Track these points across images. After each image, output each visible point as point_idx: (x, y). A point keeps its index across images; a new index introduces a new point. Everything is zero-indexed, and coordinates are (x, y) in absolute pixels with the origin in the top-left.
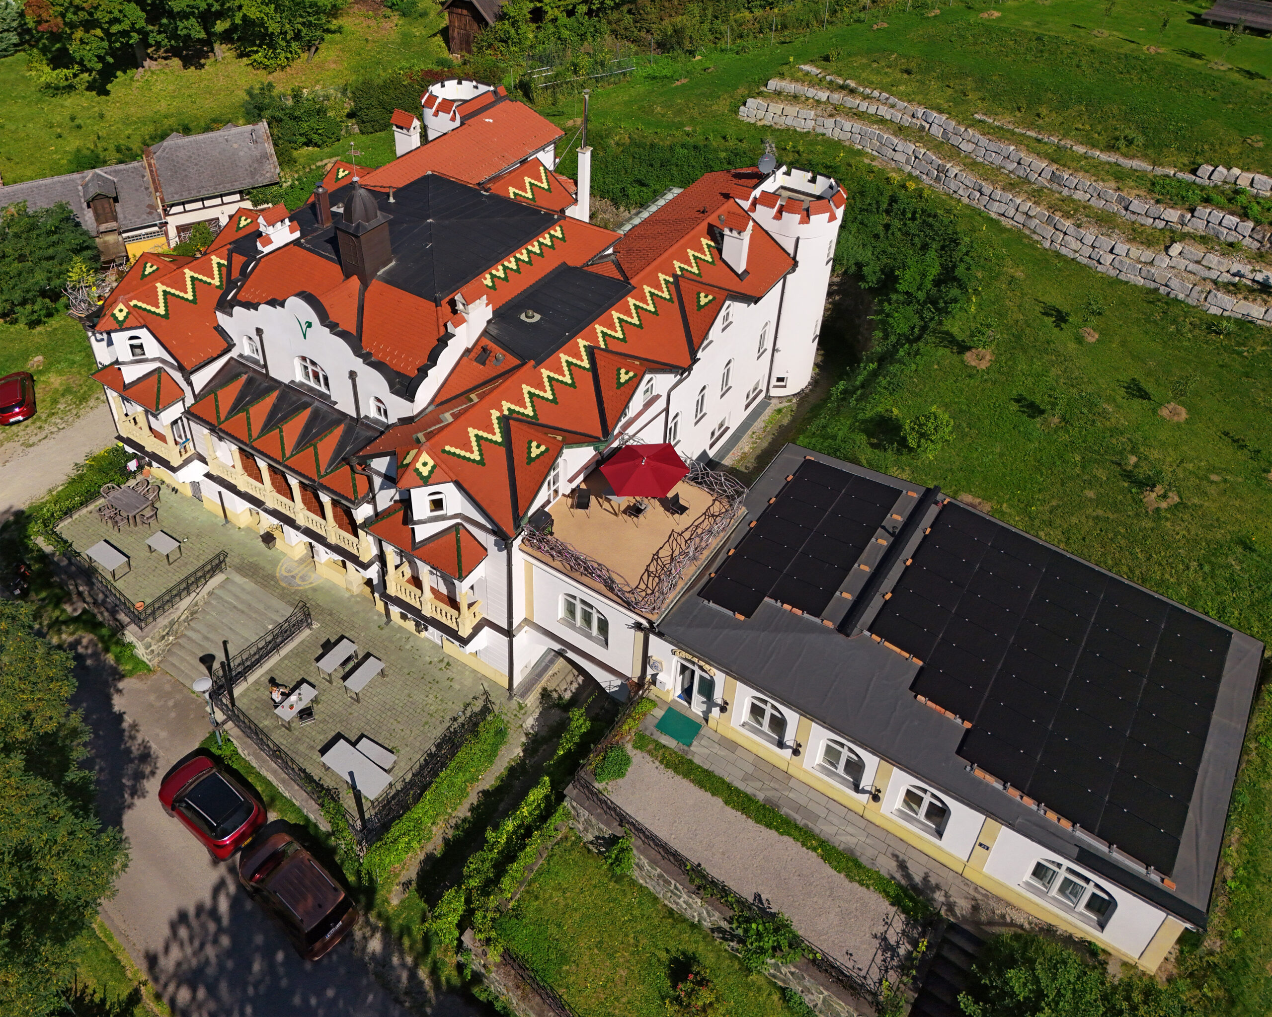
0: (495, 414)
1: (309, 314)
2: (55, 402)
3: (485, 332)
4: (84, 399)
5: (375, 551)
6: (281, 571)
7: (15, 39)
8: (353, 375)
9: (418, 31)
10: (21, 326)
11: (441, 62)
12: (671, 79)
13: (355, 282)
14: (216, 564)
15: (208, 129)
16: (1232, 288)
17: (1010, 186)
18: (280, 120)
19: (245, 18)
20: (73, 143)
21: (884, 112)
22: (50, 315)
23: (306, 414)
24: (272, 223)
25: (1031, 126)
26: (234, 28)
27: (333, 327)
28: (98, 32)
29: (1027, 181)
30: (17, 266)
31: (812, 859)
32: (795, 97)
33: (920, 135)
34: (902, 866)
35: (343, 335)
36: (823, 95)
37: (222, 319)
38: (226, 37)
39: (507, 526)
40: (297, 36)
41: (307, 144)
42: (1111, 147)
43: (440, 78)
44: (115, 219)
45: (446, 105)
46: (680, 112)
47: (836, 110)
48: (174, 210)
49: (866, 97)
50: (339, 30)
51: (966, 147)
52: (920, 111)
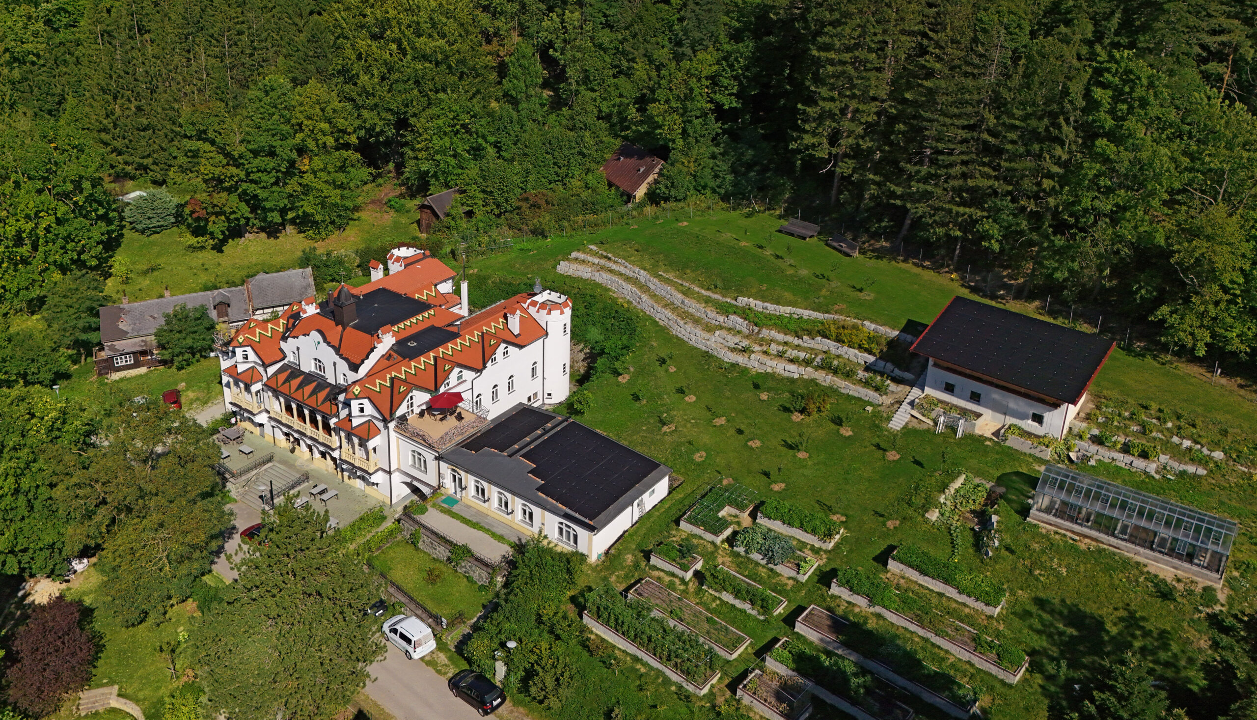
0: (388, 376)
1: (319, 338)
2: (191, 404)
3: (391, 349)
4: (206, 403)
5: (338, 444)
6: (298, 463)
7: (173, 220)
8: (335, 364)
9: (404, 220)
10: (174, 369)
11: (414, 238)
12: (530, 250)
13: (340, 328)
14: (270, 459)
15: (278, 271)
16: (733, 350)
17: (666, 306)
18: (318, 267)
19: (304, 212)
20: (203, 278)
21: (622, 269)
22: (188, 365)
23: (314, 384)
24: (308, 304)
25: (681, 278)
26: (298, 217)
27: (329, 344)
28: (223, 218)
29: (673, 304)
30: (178, 335)
31: (487, 537)
32: (584, 261)
33: (634, 281)
34: (520, 540)
35: (333, 347)
36: (596, 261)
37: (283, 345)
38: (293, 222)
39: (387, 416)
40: (332, 222)
41: (332, 281)
42: (708, 289)
43: (399, 246)
44: (227, 316)
45: (398, 259)
46: (527, 268)
47: (603, 268)
48: (258, 312)
49: (616, 262)
50: (358, 219)
51: (652, 287)
52: (637, 270)
